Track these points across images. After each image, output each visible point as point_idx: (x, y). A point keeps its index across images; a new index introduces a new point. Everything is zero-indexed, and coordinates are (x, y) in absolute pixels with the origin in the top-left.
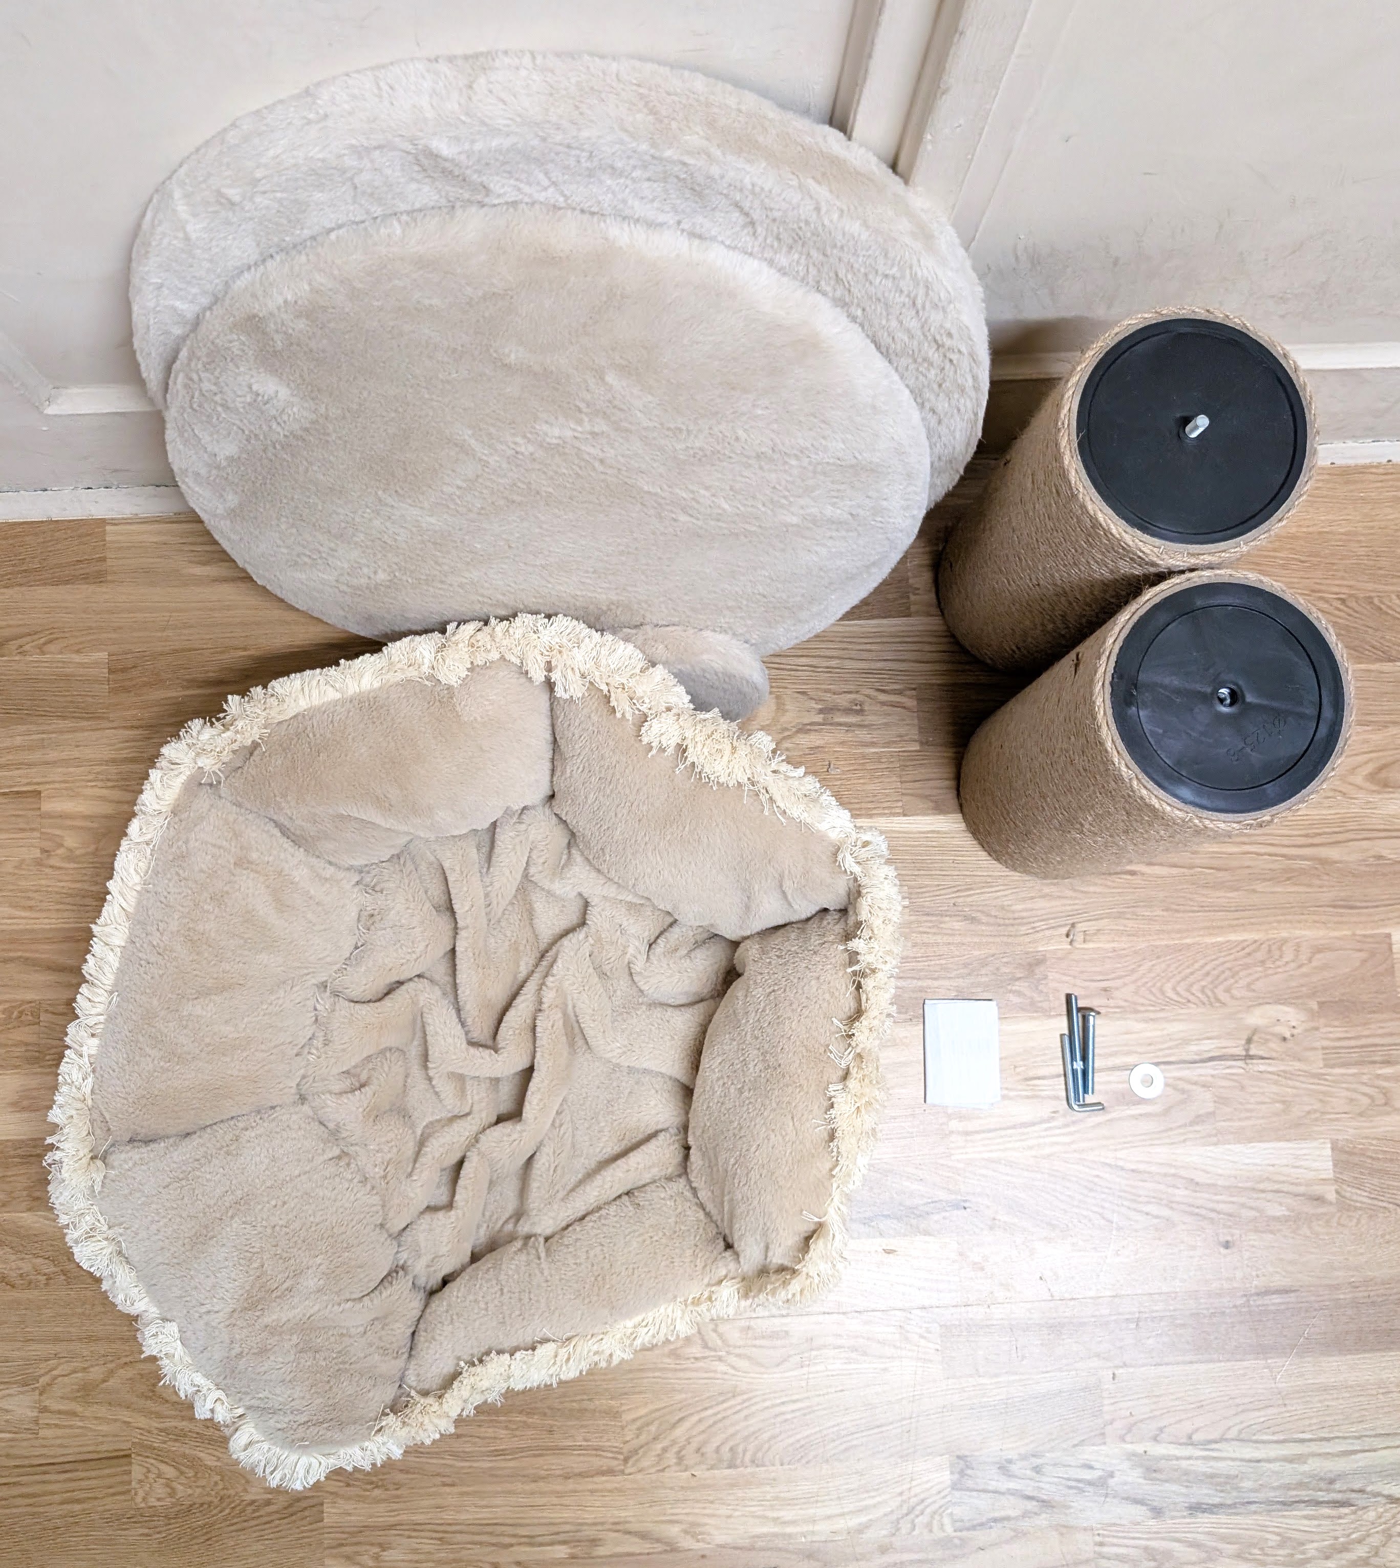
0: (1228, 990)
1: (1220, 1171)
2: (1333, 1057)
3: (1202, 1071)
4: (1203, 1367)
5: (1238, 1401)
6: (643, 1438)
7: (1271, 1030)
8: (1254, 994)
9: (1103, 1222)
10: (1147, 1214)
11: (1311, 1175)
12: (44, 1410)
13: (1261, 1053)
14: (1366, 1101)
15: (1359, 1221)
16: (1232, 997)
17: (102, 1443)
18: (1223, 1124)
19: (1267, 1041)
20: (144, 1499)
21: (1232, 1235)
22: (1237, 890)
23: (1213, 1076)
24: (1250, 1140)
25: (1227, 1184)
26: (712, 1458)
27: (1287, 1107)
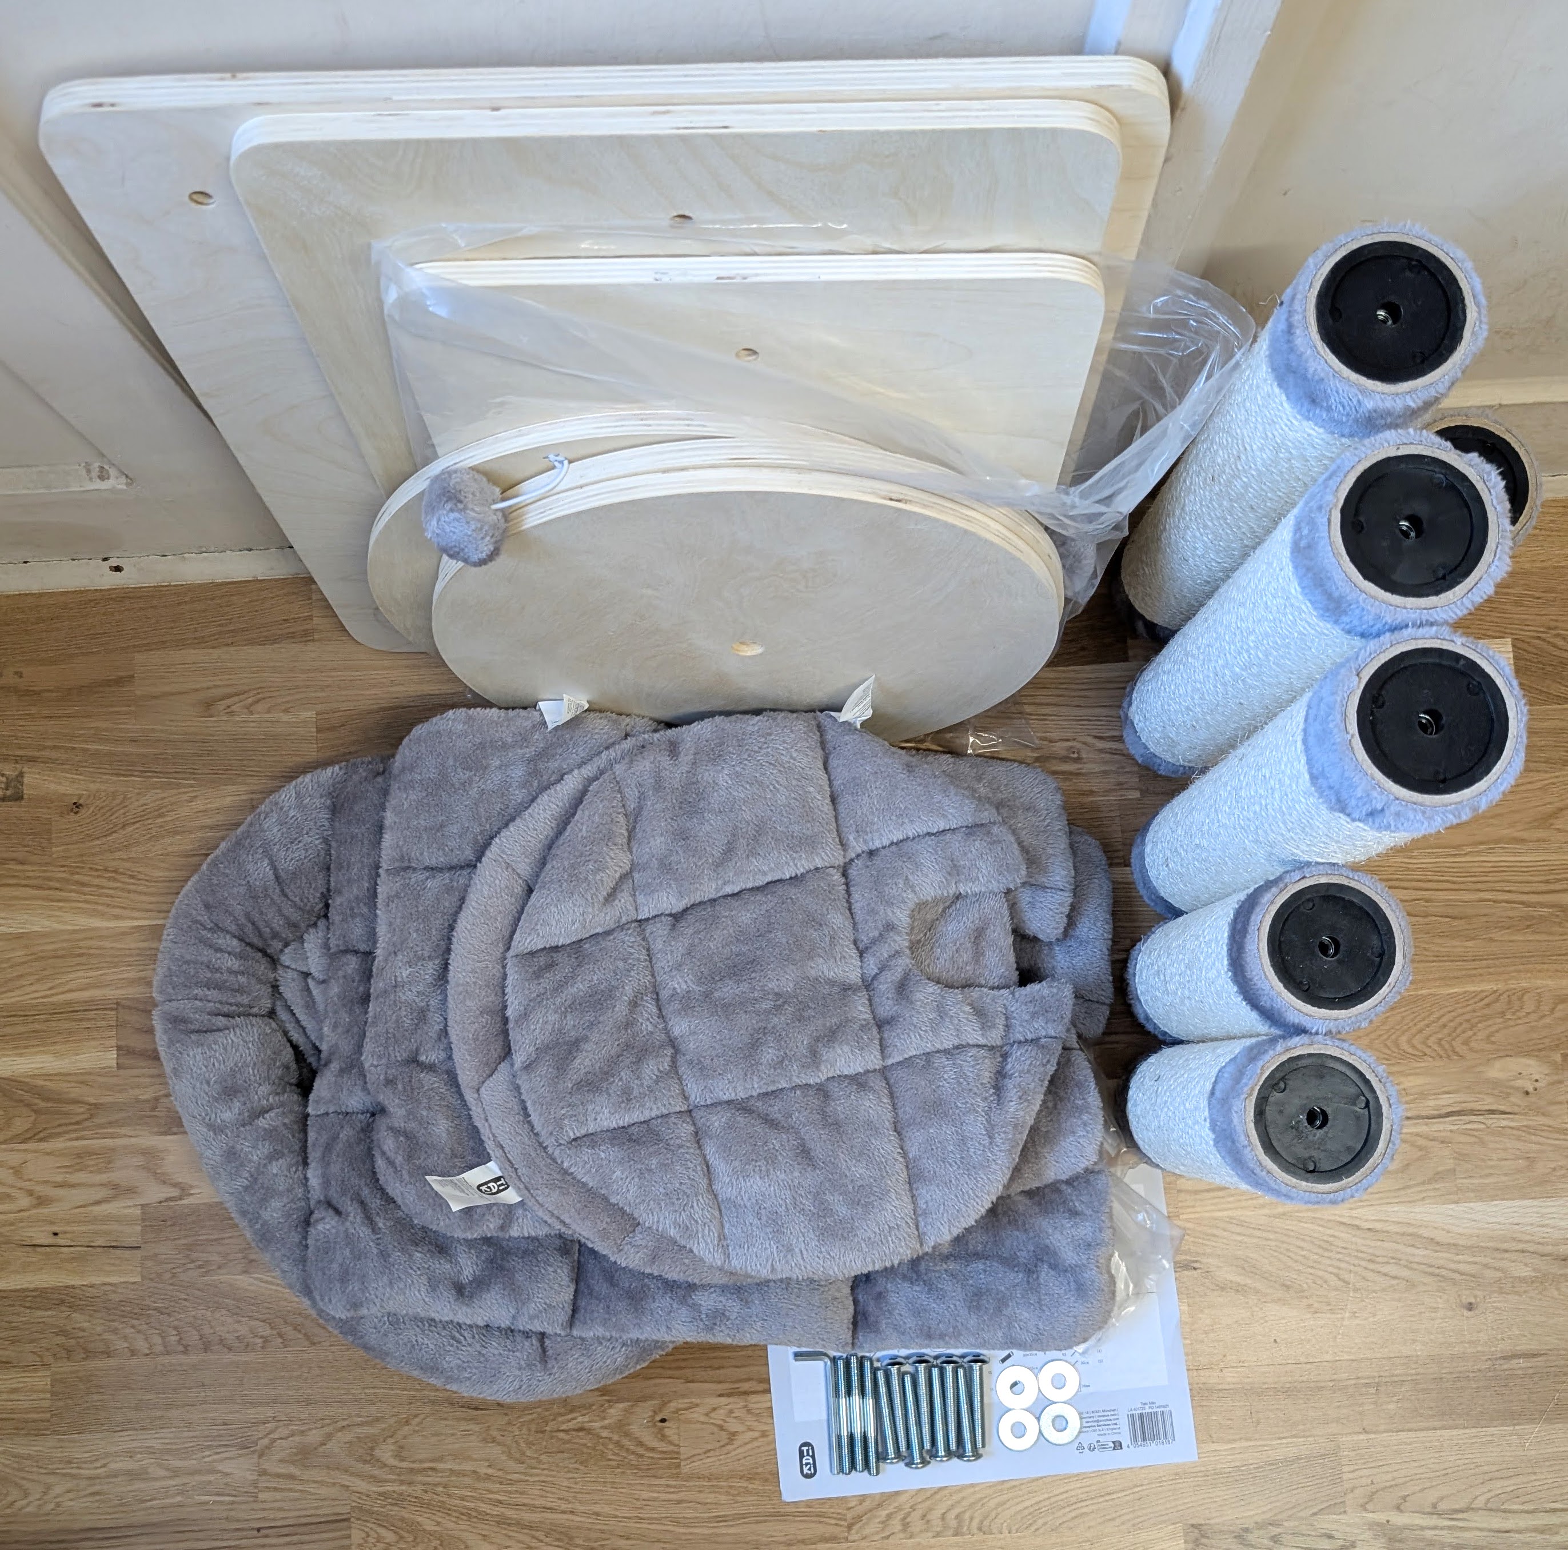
0: (1466, 1043)
1: (1461, 1230)
3: (1441, 1127)
4: (1446, 1433)
5: (1485, 1468)
7: (1512, 1083)
8: (1494, 1047)
9: (1340, 1283)
10: (1385, 1275)
11: (1557, 1235)
12: (263, 1473)
13: (1502, 1108)
16: (1471, 1050)
17: (321, 1507)
18: (1464, 1181)
19: (1508, 1095)
21: (1475, 1297)
22: (1473, 939)
23: (1451, 1131)
24: (1491, 1198)
25: (1469, 1244)
26: (937, 1525)
27: (1531, 1160)
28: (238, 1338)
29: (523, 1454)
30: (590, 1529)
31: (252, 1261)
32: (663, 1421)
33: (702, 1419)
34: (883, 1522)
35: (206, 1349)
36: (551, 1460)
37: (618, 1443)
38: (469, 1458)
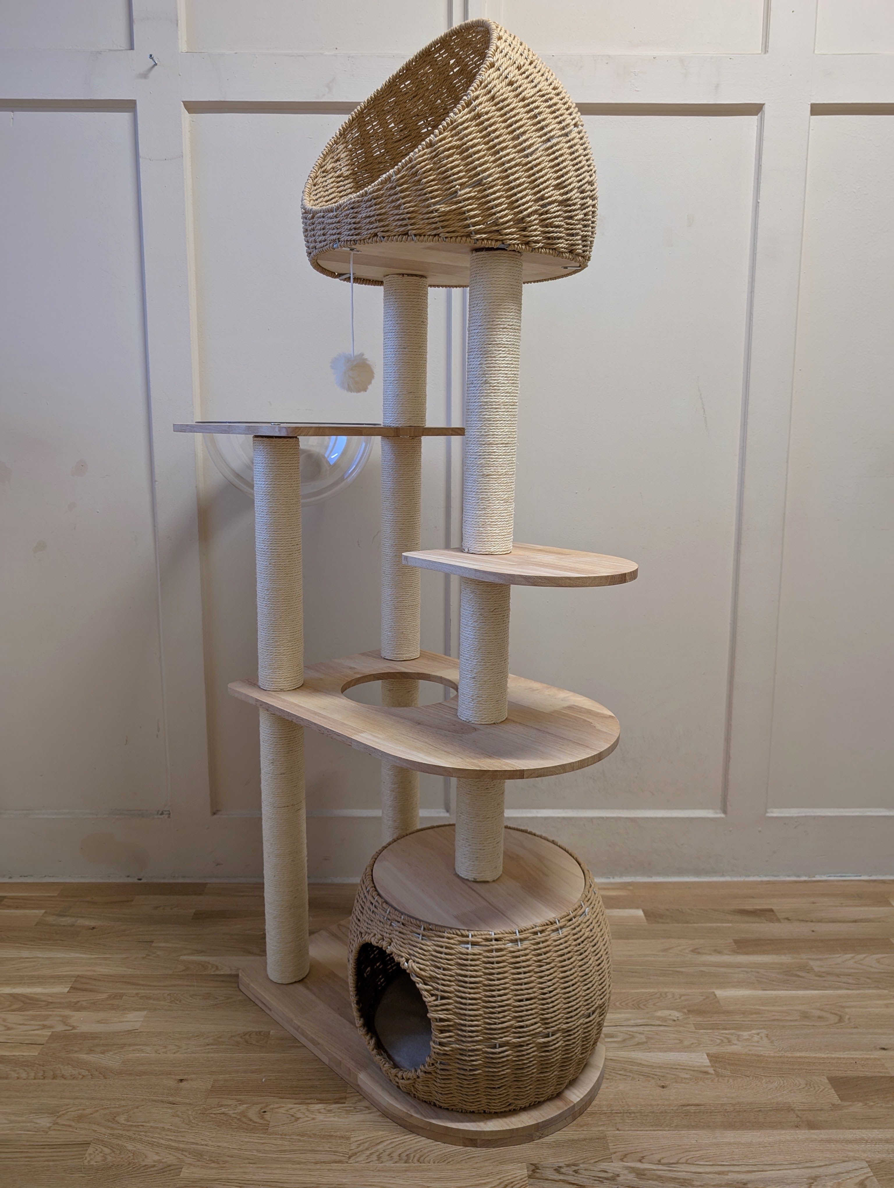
0: (644, 1005)
1: (653, 1061)
2: (698, 1026)
3: (638, 1029)
4: (661, 1132)
5: (682, 1147)
6: (361, 1148)
7: (667, 1017)
8: (657, 1007)
10: (620, 1074)
11: (699, 1064)
12: (56, 1124)
13: (665, 1024)
14: (719, 1041)
15: (728, 1081)
16: (647, 1007)
17: (78, 1138)
18: (652, 1046)
19: (666, 1021)
20: (89, 1162)
21: (665, 1084)
23: (643, 1030)
24: (666, 1052)
25: (659, 1066)
26: (396, 1158)
27: (681, 1041)
28: (71, 1075)
29: (190, 1121)
30: (213, 1152)
31: (91, 1050)
32: (265, 1112)
33: (284, 1112)
34: (367, 1156)
35: (54, 1077)
36: (203, 1124)
37: (239, 1119)
38: (163, 1122)
